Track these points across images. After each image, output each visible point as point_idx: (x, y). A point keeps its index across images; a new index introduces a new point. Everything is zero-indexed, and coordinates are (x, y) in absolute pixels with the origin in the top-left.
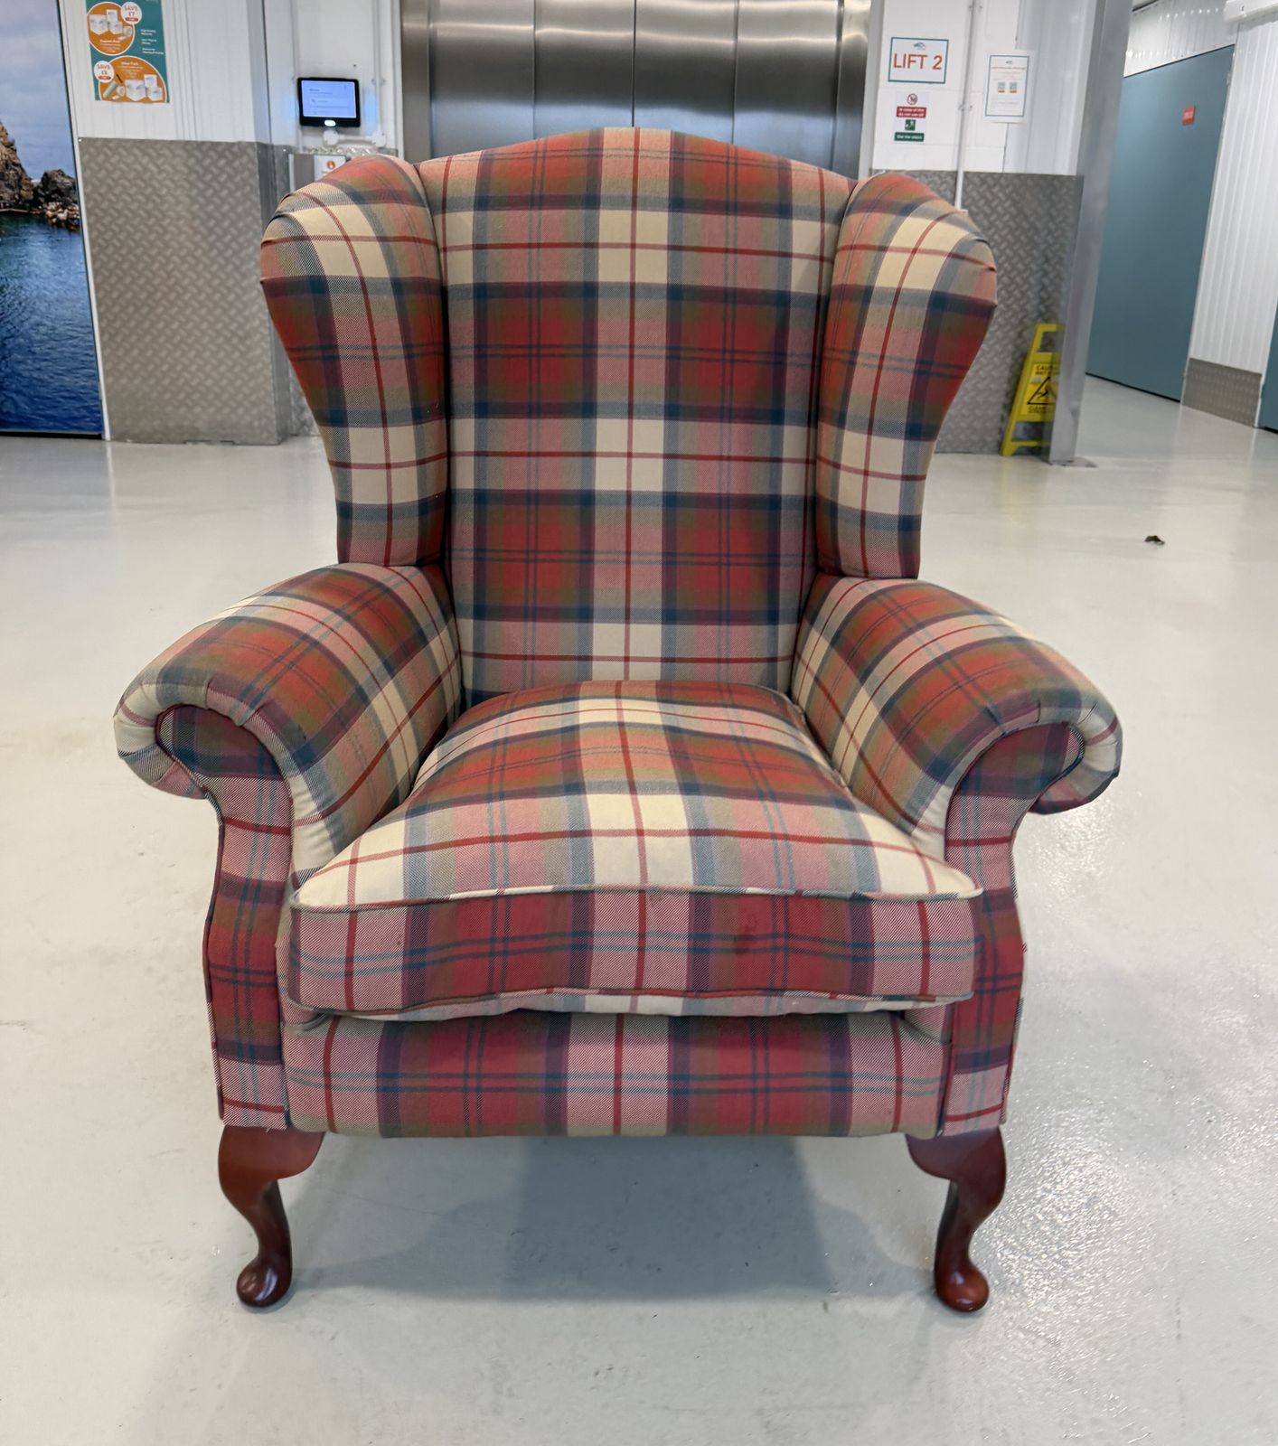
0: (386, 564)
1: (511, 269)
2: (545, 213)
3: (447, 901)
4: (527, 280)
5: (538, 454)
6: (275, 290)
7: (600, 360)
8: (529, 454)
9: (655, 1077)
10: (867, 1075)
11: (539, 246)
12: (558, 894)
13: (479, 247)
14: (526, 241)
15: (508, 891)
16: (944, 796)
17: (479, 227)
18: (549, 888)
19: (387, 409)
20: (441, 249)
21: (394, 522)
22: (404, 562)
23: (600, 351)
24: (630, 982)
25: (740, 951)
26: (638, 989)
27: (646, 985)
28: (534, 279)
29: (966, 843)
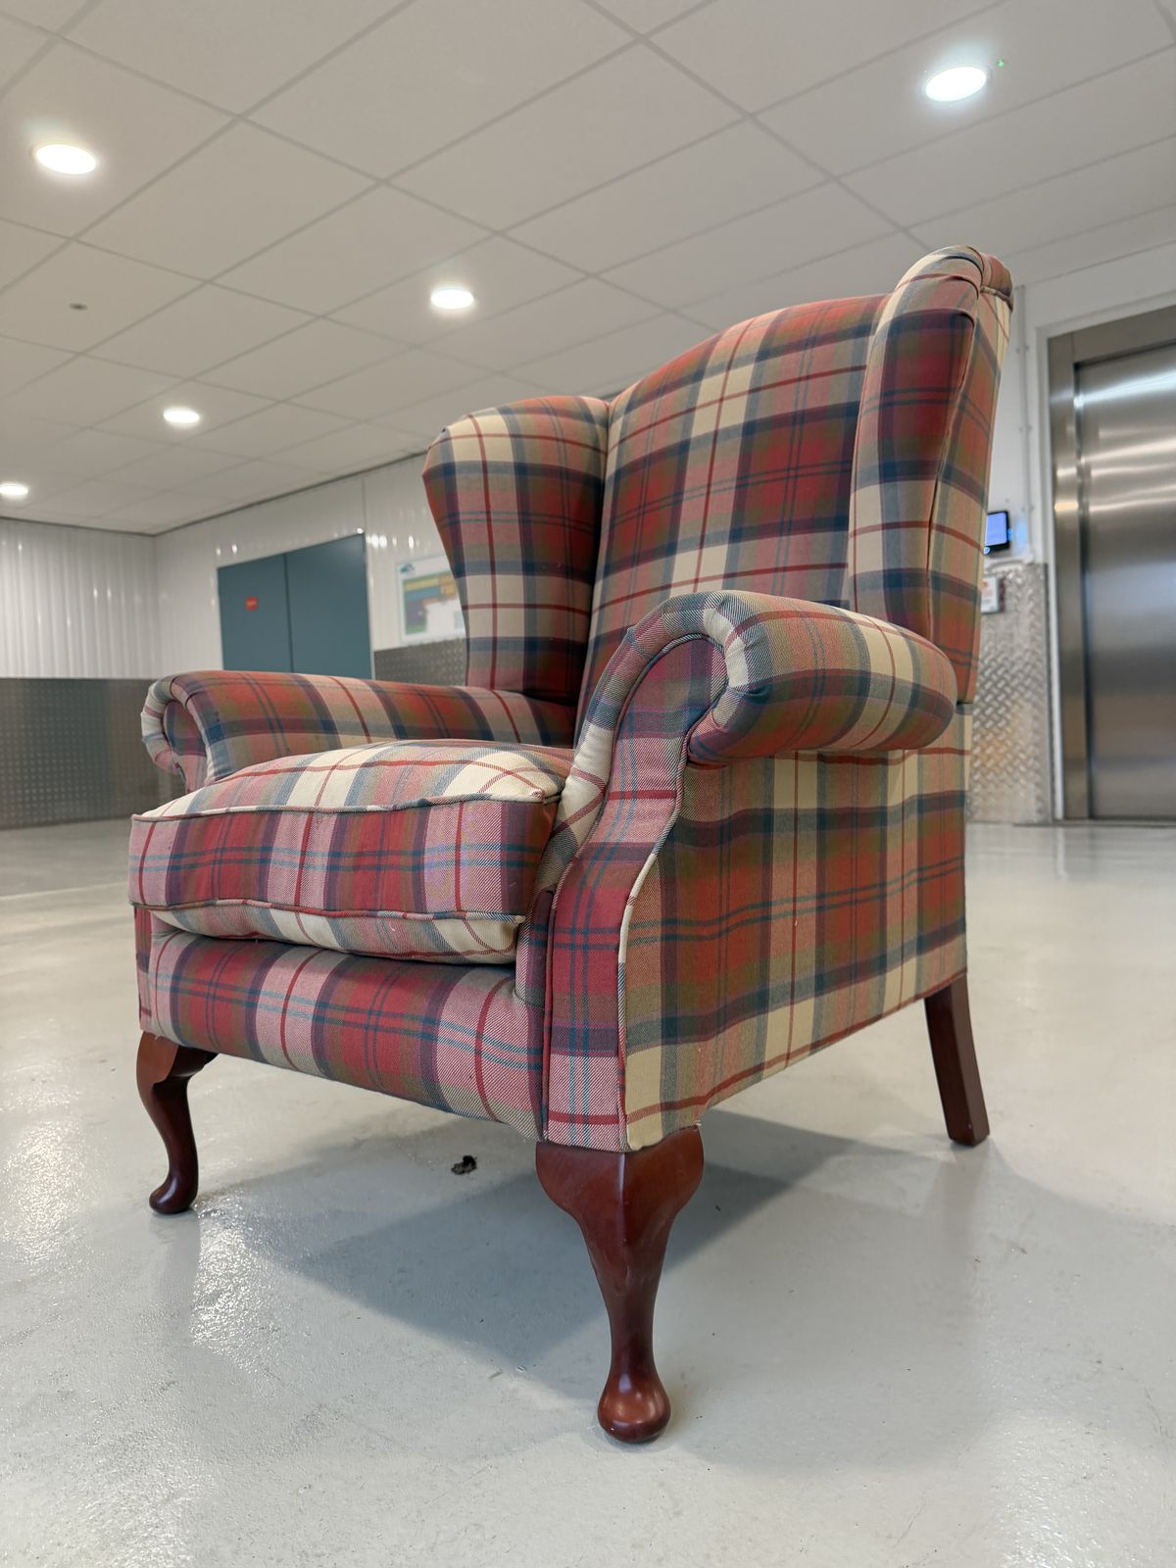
0: (492, 686)
1: (638, 451)
2: (664, 397)
3: (199, 816)
4: (643, 454)
5: (634, 596)
6: (428, 477)
7: (685, 505)
8: (628, 597)
9: (308, 1002)
10: (451, 1025)
11: (655, 424)
12: (260, 813)
13: (622, 441)
14: (648, 423)
15: (233, 809)
16: (593, 735)
17: (625, 424)
18: (253, 808)
19: (496, 560)
20: (599, 452)
21: (498, 652)
22: (509, 688)
23: (685, 496)
24: (291, 900)
25: (356, 868)
26: (297, 908)
27: (303, 903)
28: (649, 452)
29: (623, 796)
